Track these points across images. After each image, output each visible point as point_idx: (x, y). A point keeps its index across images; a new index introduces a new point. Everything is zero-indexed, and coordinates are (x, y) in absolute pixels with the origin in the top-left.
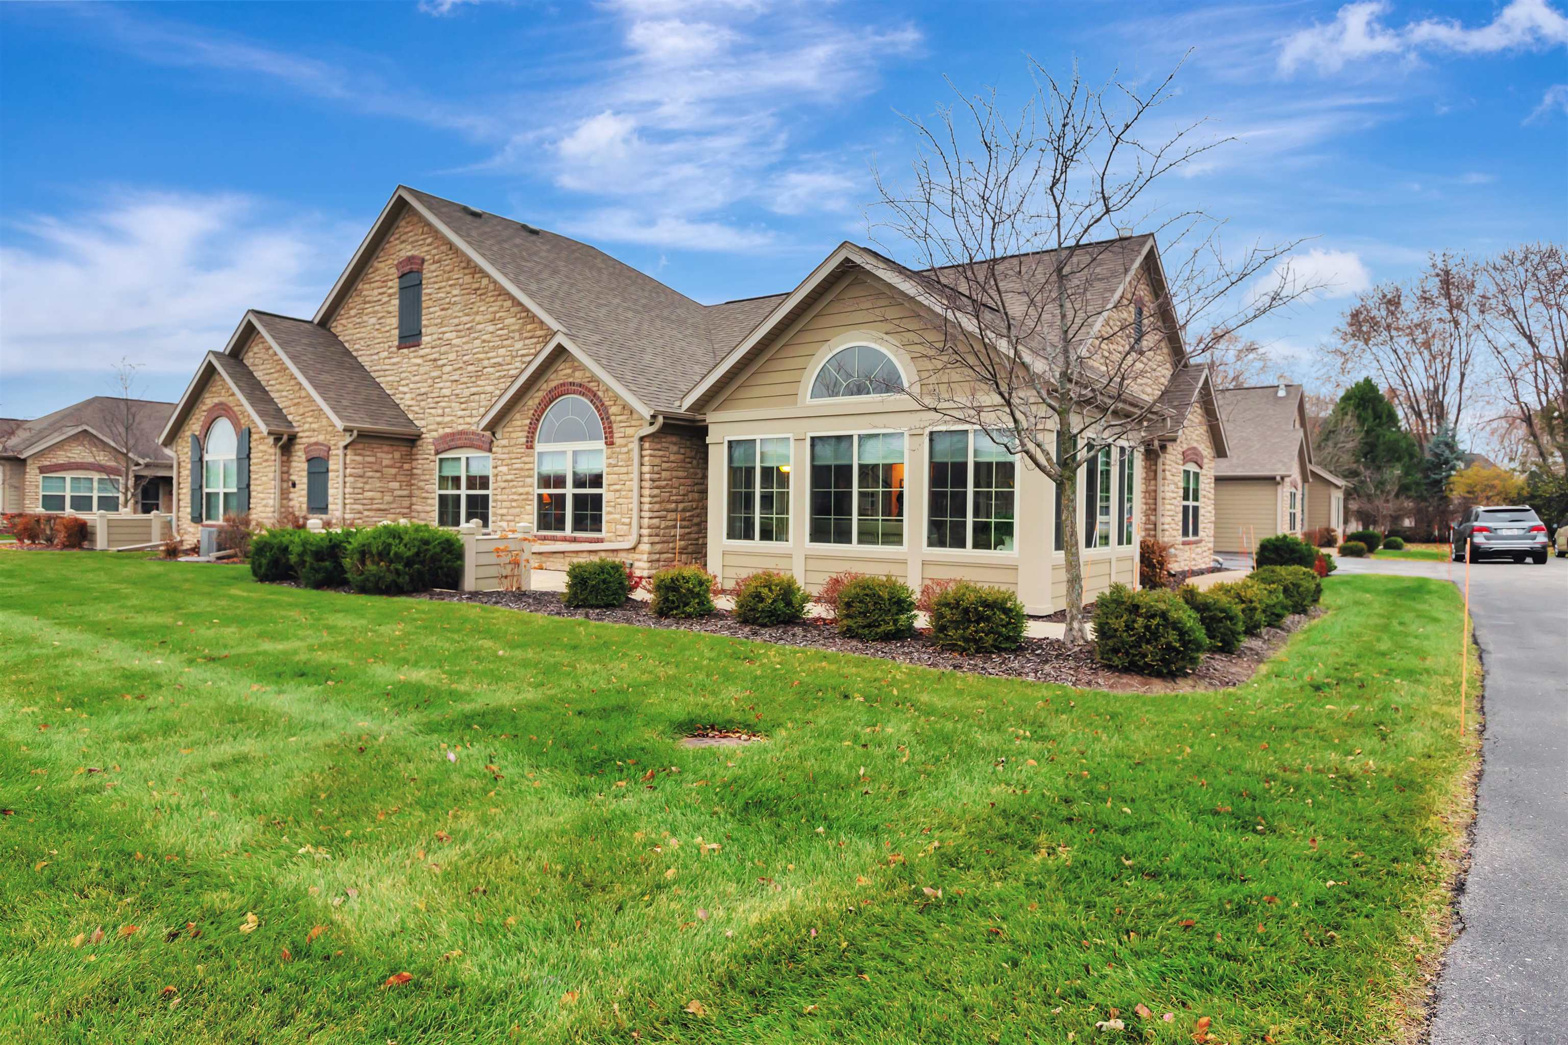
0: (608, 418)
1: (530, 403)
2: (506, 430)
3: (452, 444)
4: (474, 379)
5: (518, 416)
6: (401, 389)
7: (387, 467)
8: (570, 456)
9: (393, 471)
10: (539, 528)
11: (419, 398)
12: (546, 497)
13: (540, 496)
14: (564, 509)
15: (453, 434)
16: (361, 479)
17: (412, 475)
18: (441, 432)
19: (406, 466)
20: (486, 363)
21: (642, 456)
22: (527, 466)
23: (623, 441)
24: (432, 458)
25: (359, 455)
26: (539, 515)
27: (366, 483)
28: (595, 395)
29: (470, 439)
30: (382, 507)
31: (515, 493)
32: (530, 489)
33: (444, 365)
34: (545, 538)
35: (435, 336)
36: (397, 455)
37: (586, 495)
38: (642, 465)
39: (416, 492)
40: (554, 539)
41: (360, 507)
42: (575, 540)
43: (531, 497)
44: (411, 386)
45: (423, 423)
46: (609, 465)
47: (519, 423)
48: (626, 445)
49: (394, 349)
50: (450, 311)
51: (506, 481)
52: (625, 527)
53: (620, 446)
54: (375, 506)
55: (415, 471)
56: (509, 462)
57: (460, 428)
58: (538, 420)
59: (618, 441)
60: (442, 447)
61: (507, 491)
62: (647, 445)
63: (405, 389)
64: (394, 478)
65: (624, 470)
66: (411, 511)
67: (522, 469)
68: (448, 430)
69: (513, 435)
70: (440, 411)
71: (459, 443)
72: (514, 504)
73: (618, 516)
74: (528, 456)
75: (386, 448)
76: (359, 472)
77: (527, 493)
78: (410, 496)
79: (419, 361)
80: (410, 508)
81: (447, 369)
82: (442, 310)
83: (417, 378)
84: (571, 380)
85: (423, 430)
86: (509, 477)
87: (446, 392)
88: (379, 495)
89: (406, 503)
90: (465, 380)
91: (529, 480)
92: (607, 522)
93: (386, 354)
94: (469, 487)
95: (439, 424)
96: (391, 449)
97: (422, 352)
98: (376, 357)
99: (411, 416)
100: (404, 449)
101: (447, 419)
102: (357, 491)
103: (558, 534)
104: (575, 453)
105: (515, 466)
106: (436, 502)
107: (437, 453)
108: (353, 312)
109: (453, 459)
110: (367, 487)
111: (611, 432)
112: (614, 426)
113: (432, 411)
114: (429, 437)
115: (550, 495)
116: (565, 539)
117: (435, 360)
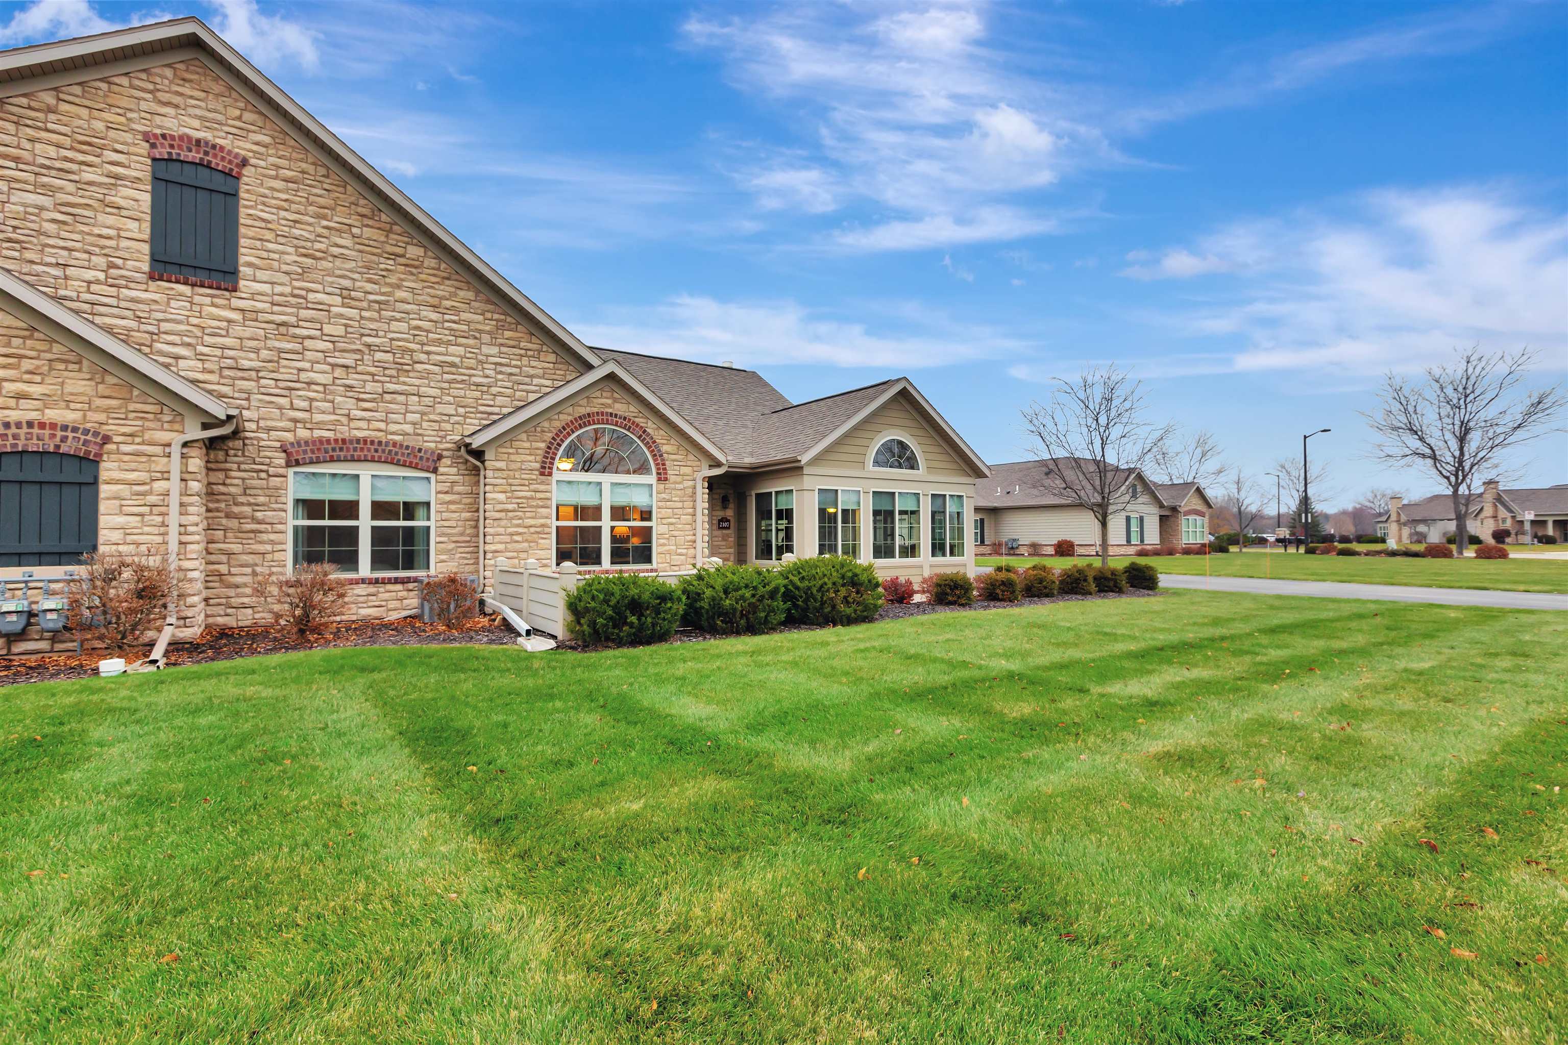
0: (661, 456)
14: (600, 542)
28: (645, 431)
32: (548, 521)
67: (532, 498)
69: (513, 457)
74: (542, 483)
111: (665, 469)
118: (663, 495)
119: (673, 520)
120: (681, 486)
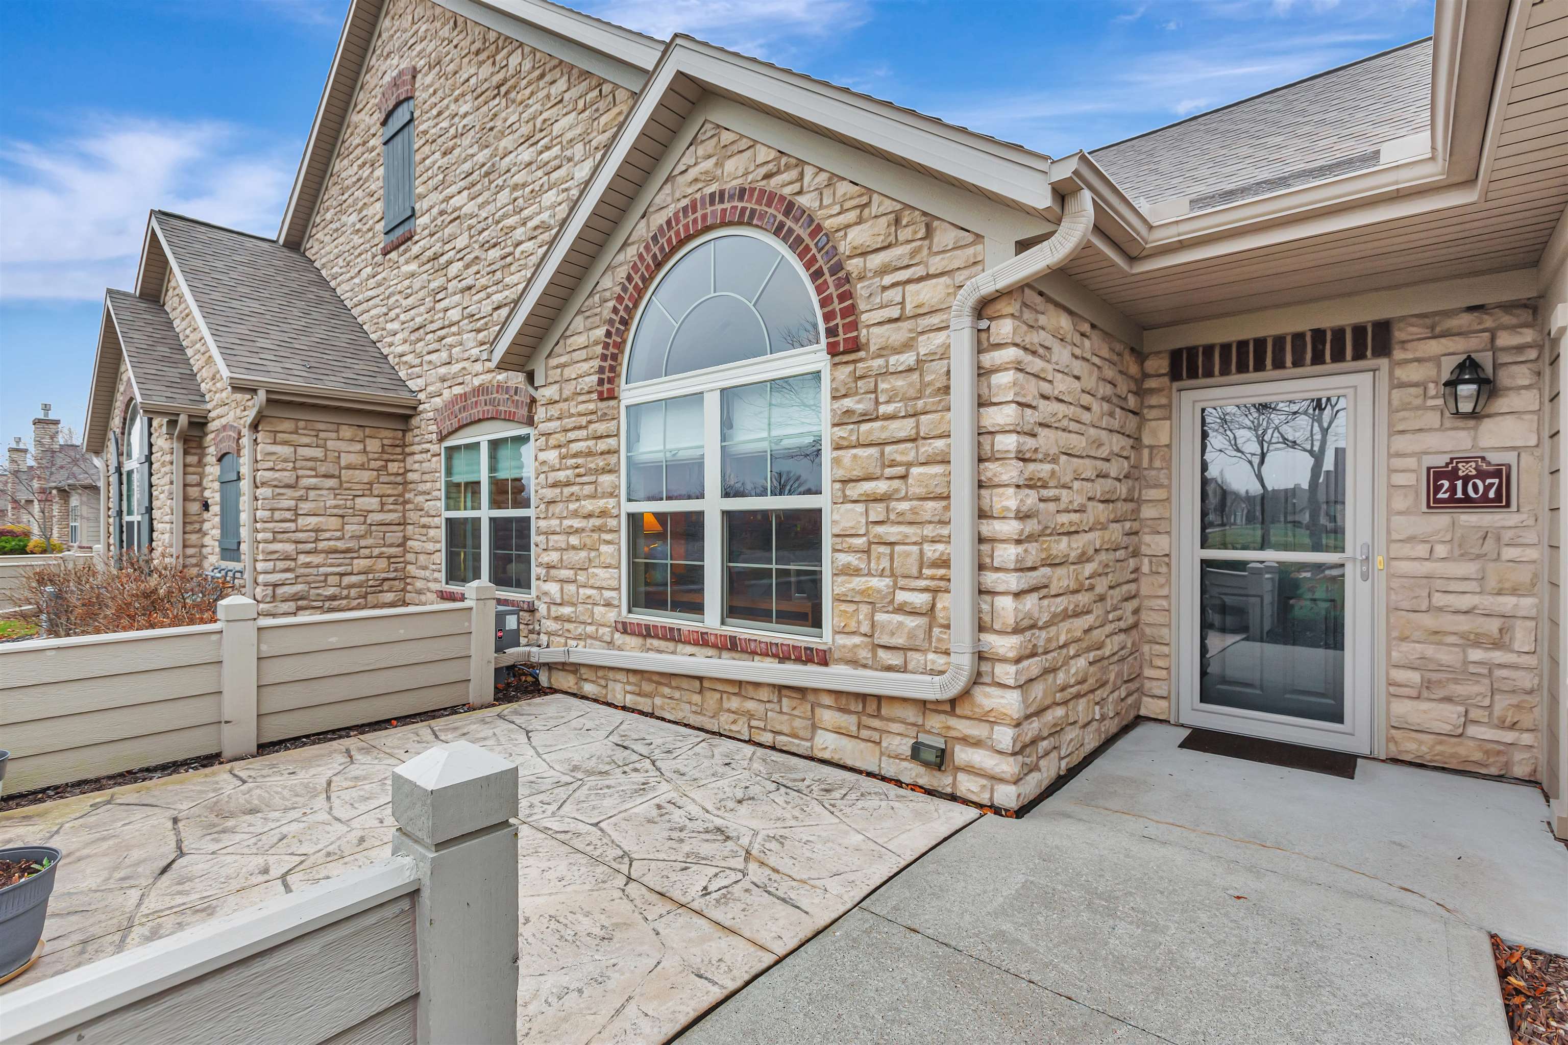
0: (837, 268)
1: (607, 282)
2: (554, 362)
3: (464, 416)
4: (499, 275)
5: (579, 323)
6: (389, 326)
7: (348, 467)
8: (712, 403)
9: (366, 476)
10: (634, 603)
11: (413, 337)
12: (649, 520)
13: (635, 519)
15: (464, 396)
16: (289, 492)
17: (405, 483)
18: (447, 394)
19: (393, 467)
20: (519, 234)
21: (982, 373)
22: (602, 445)
23: (897, 334)
24: (434, 448)
25: (285, 443)
26: (633, 568)
27: (300, 499)
28: (789, 208)
29: (492, 402)
30: (340, 545)
31: (575, 514)
32: (612, 502)
33: (449, 263)
34: (647, 632)
35: (435, 211)
36: (373, 445)
37: (765, 514)
38: (982, 403)
39: (413, 516)
40: (673, 636)
41: (290, 548)
42: (732, 646)
43: (612, 523)
44: (403, 317)
45: (420, 382)
46: (843, 419)
47: (581, 340)
48: (907, 346)
49: (379, 258)
50: (457, 152)
51: (554, 485)
52: (911, 622)
53: (884, 351)
54: (322, 545)
55: (411, 476)
56: (561, 438)
57: (477, 382)
58: (625, 323)
59: (875, 337)
60: (447, 426)
61: (558, 509)
62: (1004, 329)
63: (395, 326)
64: (368, 489)
65: (903, 428)
66: (406, 551)
67: (590, 454)
68: (458, 390)
69: (570, 372)
70: (444, 355)
71: (476, 413)
72: (574, 540)
73: (881, 584)
74: (603, 418)
75: (346, 432)
76: (287, 477)
77: (603, 514)
78: (403, 523)
79: (413, 267)
80: (402, 545)
81: (454, 269)
82: (445, 154)
83: (410, 301)
84: (714, 188)
85: (422, 396)
86: (562, 475)
87: (454, 315)
88: (334, 522)
89: (394, 536)
90: (483, 281)
91: (606, 480)
92: (838, 599)
93: (369, 270)
94: (495, 503)
95: (443, 379)
96: (360, 434)
97: (416, 249)
98: (357, 281)
99: (402, 374)
100: (388, 436)
101: (456, 368)
102: (278, 515)
103: (683, 622)
104: (728, 395)
105: (575, 447)
106: (441, 534)
107: (441, 439)
108: (328, 216)
109: (468, 447)
110: (305, 507)
111: (851, 311)
112: (861, 289)
113: (433, 357)
114: (429, 407)
115: (661, 517)
116: (702, 640)
117: (435, 257)
118: (848, 403)
119: (882, 487)
120: (908, 359)
